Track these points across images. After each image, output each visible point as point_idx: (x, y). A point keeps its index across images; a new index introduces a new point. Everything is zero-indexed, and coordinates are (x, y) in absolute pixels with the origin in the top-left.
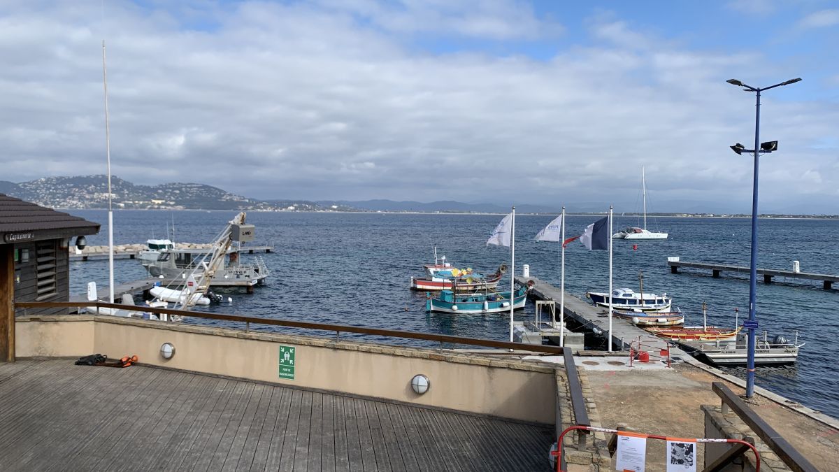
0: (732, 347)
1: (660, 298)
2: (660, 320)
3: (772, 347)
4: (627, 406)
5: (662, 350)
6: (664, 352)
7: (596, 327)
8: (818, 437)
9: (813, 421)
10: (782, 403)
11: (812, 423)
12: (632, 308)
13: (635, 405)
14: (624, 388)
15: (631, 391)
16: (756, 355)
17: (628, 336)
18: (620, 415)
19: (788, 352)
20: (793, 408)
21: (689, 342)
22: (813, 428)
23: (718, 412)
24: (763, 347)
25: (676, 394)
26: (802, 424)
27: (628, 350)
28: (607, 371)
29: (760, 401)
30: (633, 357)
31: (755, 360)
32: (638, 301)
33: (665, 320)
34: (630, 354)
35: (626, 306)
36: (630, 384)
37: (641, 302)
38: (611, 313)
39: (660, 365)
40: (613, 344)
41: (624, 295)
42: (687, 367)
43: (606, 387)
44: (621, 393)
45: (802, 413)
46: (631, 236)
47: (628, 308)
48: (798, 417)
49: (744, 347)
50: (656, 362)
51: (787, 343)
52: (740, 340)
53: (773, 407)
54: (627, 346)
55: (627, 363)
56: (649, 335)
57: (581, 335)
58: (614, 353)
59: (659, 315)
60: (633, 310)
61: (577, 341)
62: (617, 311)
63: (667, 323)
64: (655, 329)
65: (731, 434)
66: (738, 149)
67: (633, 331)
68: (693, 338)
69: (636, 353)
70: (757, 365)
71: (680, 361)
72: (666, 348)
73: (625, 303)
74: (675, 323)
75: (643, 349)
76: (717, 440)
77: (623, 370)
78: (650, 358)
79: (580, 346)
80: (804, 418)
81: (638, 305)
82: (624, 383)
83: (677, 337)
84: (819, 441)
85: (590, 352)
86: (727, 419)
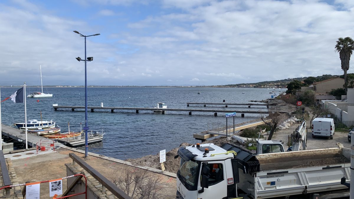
0: (80, 138)
1: (50, 122)
2: (50, 131)
3: (94, 136)
4: (35, 172)
5: (51, 144)
6: (52, 145)
7: (19, 139)
8: (110, 166)
9: (108, 161)
10: (98, 156)
11: (108, 162)
12: (37, 128)
13: (40, 170)
14: (34, 164)
15: (37, 165)
16: (88, 140)
17: (35, 140)
18: (32, 177)
19: (100, 137)
20: (102, 157)
21: (63, 139)
22: (108, 163)
23: (71, 165)
24: (91, 137)
25: (58, 162)
26: (105, 163)
27: (36, 147)
28: (26, 158)
29: (90, 157)
30: (38, 150)
31: (88, 142)
32: (40, 125)
33: (52, 131)
34: (36, 148)
35: (35, 127)
36: (37, 162)
37: (41, 125)
38: (26, 131)
39: (51, 151)
40: (28, 145)
41: (33, 123)
42: (62, 150)
43: (26, 165)
44: (33, 167)
45: (104, 159)
46: (36, 96)
47: (35, 128)
48: (104, 161)
49: (84, 138)
50: (49, 150)
51: (99, 134)
52: (82, 135)
53: (95, 159)
54: (35, 145)
55: (35, 152)
56: (45, 138)
57: (12, 143)
58: (29, 149)
59: (50, 129)
60: (37, 129)
61: (9, 147)
62: (30, 130)
63: (53, 133)
64: (48, 136)
65: (76, 173)
66: (79, 59)
67: (38, 138)
68: (65, 137)
69: (39, 147)
70: (89, 144)
71: (59, 148)
72: (53, 143)
73: (33, 126)
74: (57, 132)
75: (42, 145)
76: (70, 177)
77: (33, 156)
78: (46, 148)
79: (12, 149)
80: (105, 160)
81: (40, 126)
82: (34, 162)
83: (58, 137)
84: (110, 168)
85: (16, 151)
86: (75, 167)
